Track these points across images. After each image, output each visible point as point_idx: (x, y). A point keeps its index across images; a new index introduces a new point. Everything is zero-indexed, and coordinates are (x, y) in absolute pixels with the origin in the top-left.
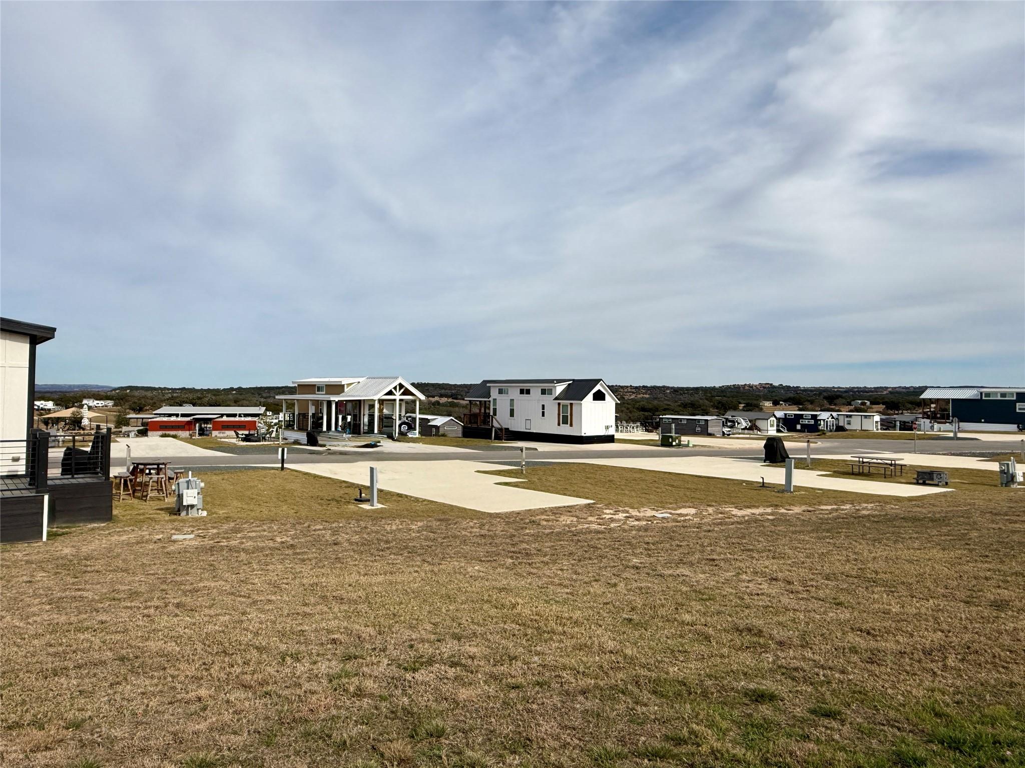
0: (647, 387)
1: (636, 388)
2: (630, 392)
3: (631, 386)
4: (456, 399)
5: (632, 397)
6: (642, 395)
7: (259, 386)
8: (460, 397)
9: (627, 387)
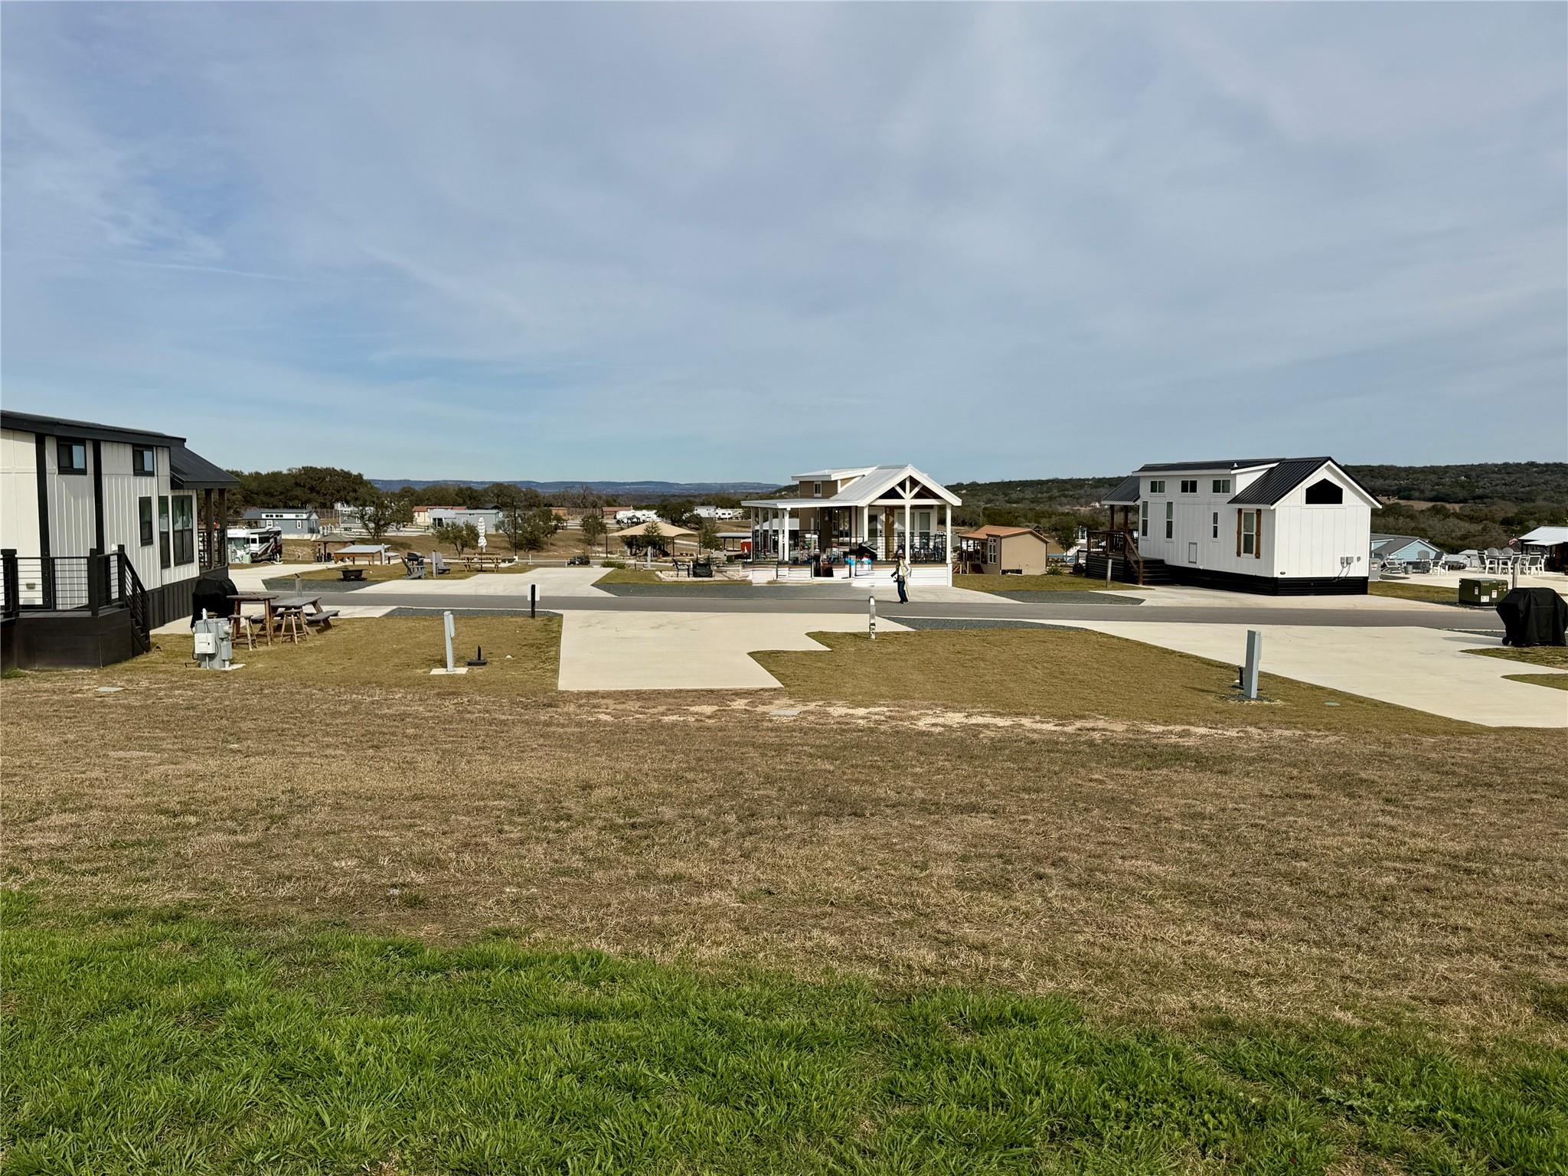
4: (1408, 498)
7: (1007, 480)
8: (1417, 494)
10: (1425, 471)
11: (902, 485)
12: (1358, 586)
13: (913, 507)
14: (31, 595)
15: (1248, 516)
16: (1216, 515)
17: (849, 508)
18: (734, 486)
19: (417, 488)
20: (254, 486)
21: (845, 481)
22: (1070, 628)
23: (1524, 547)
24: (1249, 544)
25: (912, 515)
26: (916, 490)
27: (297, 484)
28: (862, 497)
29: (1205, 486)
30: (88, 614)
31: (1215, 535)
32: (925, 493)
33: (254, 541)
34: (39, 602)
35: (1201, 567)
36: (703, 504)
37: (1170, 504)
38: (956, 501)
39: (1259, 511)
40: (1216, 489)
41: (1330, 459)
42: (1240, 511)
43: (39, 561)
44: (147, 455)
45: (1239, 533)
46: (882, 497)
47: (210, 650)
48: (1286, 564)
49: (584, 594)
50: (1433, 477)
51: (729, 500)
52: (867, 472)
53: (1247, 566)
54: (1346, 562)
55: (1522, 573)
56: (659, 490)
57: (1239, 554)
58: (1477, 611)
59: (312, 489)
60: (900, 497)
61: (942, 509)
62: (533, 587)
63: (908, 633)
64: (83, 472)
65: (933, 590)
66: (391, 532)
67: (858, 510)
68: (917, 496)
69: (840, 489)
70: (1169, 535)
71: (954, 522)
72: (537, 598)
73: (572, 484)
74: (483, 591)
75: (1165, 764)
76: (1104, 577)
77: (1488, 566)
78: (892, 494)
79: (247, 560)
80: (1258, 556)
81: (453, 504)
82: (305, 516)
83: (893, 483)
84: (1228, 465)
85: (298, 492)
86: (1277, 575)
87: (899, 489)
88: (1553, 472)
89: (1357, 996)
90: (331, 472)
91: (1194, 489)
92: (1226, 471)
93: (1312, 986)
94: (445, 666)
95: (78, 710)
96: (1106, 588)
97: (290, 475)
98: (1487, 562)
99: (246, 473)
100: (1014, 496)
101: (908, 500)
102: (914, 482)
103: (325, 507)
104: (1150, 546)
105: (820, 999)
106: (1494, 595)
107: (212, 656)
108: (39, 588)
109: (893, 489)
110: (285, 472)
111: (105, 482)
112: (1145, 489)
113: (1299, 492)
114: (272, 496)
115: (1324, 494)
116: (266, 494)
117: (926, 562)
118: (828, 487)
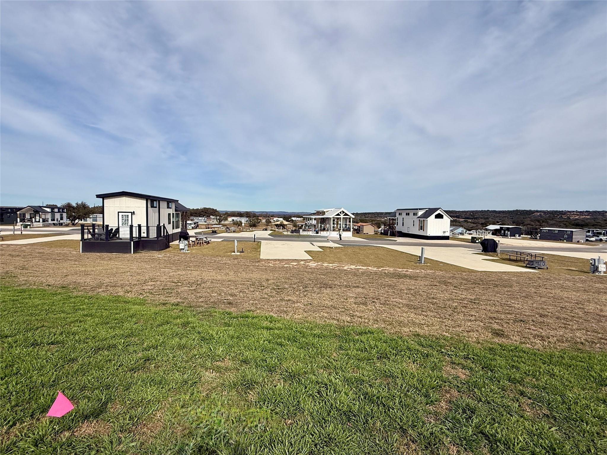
0: (589, 211)
1: (581, 212)
2: (575, 215)
3: (577, 211)
5: (577, 217)
6: (584, 216)
9: (574, 211)
10: (462, 212)
11: (341, 213)
12: (447, 238)
13: (343, 218)
14: (144, 235)
15: (421, 221)
16: (414, 221)
17: (328, 218)
18: (301, 213)
19: (229, 213)
20: (193, 212)
21: (327, 211)
22: (380, 247)
23: (487, 230)
24: (422, 228)
25: (343, 220)
26: (344, 214)
27: (202, 211)
28: (331, 215)
29: (411, 214)
30: (156, 239)
31: (414, 226)
32: (346, 215)
33: (192, 224)
34: (146, 236)
35: (410, 233)
36: (293, 217)
37: (403, 218)
38: (353, 217)
39: (424, 220)
40: (414, 215)
41: (440, 208)
42: (419, 220)
43: (146, 227)
44: (170, 204)
45: (419, 225)
46: (336, 215)
47: (183, 248)
48: (431, 232)
49: (266, 237)
50: (465, 213)
51: (300, 216)
52: (332, 209)
53: (421, 233)
54: (444, 232)
55: (486, 236)
56: (284, 213)
57: (419, 230)
58: (475, 244)
59: (205, 212)
60: (340, 215)
61: (350, 218)
62: (255, 235)
63: (342, 247)
64: (156, 207)
65: (348, 237)
66: (223, 222)
67: (330, 218)
68: (344, 215)
69: (326, 213)
70: (403, 225)
71: (353, 222)
72: (256, 238)
73: (263, 212)
74: (243, 236)
75: (402, 278)
76: (388, 235)
77: (478, 234)
78: (338, 215)
79: (191, 228)
80: (424, 231)
81: (237, 216)
82: (204, 219)
83: (338, 212)
84: (417, 209)
85: (202, 213)
86: (428, 235)
87: (340, 214)
88: (493, 212)
89: (449, 330)
90: (210, 209)
91: (409, 215)
92: (416, 211)
93: (438, 327)
94: (235, 252)
95: (153, 260)
96: (388, 237)
97: (201, 209)
98: (478, 233)
99: (191, 209)
100: (366, 216)
101: (342, 216)
102: (343, 212)
103: (208, 216)
104: (399, 228)
105: (323, 327)
106: (480, 240)
107: (183, 249)
108: (146, 233)
109: (338, 214)
110: (200, 209)
111: (161, 209)
112: (397, 215)
113: (433, 216)
114: (197, 214)
115: (439, 216)
116: (195, 213)
117: (346, 231)
118: (323, 213)
